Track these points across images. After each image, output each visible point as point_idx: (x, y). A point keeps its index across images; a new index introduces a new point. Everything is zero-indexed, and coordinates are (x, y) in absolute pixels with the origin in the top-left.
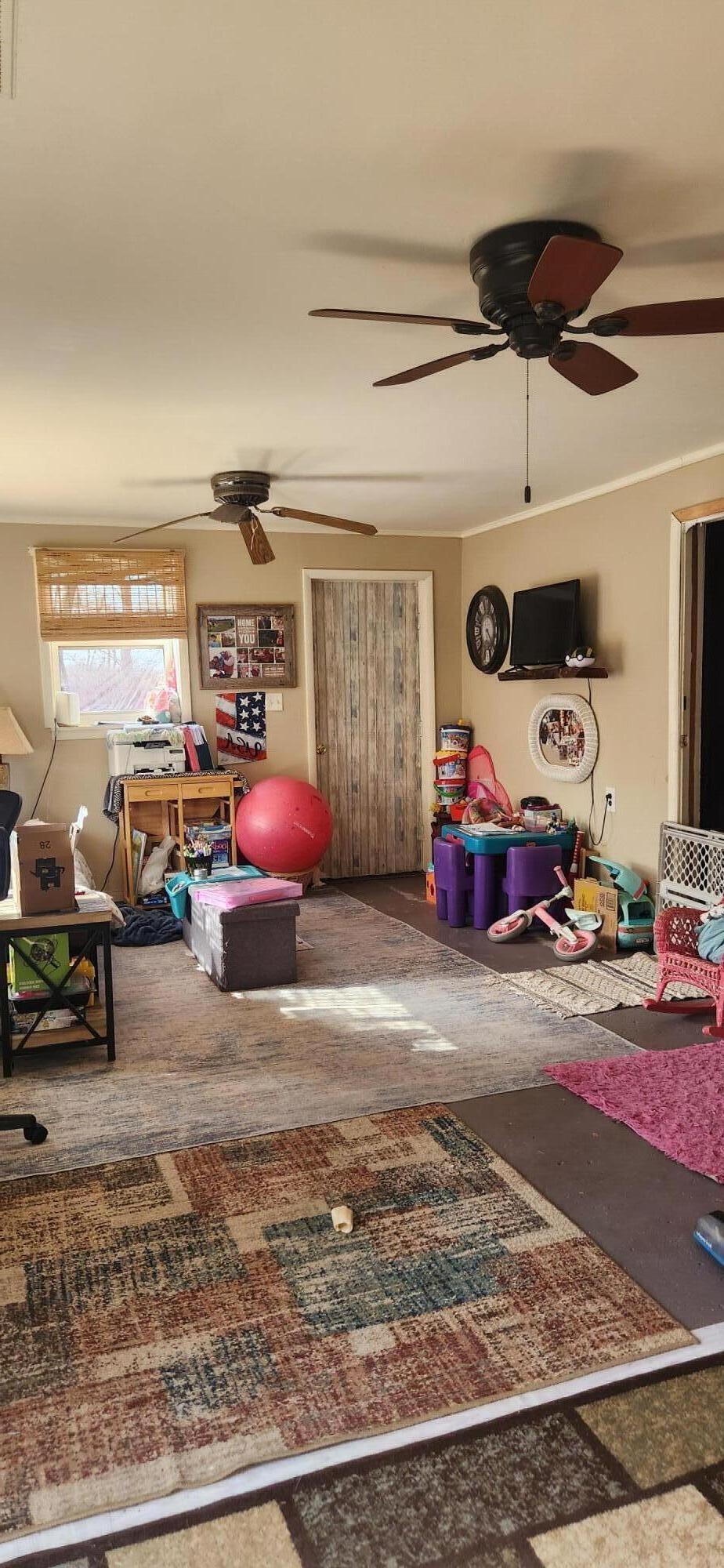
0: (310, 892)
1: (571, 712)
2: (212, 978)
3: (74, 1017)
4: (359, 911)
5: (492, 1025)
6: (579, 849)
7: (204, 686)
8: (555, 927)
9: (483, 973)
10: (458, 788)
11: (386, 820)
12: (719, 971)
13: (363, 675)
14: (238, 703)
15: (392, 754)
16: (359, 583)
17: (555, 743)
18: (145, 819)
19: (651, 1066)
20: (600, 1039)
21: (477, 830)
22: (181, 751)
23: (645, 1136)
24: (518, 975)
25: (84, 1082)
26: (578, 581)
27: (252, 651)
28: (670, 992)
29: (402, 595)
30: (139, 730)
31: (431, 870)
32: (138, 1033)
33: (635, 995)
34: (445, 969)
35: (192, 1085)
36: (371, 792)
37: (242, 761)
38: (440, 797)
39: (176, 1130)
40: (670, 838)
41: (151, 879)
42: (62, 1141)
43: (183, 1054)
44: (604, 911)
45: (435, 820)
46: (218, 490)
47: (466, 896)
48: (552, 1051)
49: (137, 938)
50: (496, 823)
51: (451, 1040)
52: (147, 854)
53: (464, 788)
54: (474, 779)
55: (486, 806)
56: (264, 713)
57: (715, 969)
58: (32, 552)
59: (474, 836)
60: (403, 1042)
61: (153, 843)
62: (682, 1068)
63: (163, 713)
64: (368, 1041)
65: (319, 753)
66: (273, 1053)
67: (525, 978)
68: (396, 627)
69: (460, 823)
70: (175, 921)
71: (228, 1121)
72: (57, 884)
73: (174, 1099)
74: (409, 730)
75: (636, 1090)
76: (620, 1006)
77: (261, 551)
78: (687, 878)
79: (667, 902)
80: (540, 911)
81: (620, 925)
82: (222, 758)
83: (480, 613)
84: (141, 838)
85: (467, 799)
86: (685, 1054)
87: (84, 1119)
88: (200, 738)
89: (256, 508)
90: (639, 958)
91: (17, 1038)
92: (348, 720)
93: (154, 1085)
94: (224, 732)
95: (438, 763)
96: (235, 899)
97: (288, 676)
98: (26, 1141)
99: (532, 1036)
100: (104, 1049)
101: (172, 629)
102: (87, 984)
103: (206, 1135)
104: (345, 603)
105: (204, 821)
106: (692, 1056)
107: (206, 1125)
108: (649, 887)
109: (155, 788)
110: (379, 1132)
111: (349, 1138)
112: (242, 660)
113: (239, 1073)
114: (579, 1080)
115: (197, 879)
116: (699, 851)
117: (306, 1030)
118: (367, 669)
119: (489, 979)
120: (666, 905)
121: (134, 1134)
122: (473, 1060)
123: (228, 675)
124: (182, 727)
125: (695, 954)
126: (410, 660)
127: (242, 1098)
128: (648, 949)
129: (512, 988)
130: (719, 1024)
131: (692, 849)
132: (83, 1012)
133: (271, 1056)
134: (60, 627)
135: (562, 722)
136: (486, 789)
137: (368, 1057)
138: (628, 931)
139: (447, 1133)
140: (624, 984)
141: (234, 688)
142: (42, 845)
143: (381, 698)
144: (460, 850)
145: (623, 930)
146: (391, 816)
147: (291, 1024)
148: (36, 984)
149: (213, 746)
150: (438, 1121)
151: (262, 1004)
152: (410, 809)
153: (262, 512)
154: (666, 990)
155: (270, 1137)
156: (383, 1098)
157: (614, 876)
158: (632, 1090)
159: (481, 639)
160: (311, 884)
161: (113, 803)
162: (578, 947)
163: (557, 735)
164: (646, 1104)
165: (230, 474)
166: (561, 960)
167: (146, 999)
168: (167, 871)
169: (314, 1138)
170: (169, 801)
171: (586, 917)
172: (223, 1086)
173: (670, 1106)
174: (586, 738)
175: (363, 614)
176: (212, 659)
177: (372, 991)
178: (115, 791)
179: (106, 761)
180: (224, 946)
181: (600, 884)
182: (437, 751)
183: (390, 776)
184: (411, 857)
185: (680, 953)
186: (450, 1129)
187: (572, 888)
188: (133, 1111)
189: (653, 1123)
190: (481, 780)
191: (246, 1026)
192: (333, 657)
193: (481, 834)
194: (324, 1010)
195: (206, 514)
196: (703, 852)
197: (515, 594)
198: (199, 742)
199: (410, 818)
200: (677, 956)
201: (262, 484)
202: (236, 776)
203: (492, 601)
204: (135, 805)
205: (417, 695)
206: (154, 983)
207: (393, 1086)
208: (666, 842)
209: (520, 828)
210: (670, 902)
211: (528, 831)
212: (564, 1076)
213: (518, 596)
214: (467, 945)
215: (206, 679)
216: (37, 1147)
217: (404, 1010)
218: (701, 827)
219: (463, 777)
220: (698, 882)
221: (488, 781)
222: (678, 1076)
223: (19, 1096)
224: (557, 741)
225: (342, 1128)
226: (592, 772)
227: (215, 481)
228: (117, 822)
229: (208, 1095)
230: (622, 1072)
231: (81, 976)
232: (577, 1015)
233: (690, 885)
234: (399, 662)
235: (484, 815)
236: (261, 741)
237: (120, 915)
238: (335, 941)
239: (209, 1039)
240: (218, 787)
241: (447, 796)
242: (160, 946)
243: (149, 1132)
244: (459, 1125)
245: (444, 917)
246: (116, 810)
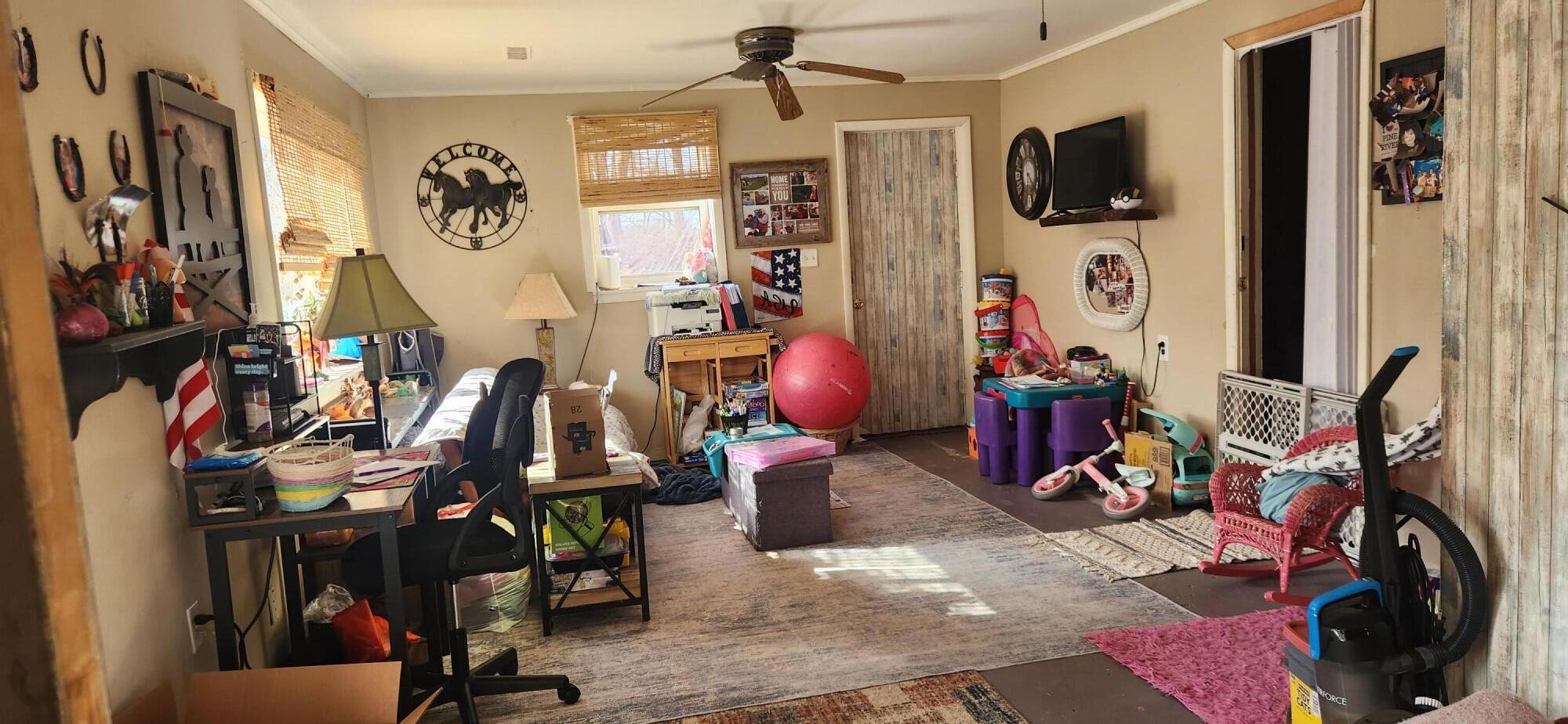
0: (847, 448)
1: (1119, 256)
2: (748, 537)
3: (609, 578)
4: (899, 468)
5: (1032, 588)
6: (1130, 401)
7: (738, 245)
8: (1104, 483)
9: (1026, 532)
10: (1002, 339)
11: (927, 374)
12: (1283, 532)
13: (899, 227)
14: (773, 261)
15: (932, 306)
16: (894, 132)
17: (1102, 289)
18: (685, 379)
19: (1206, 635)
20: (1150, 604)
21: (1020, 383)
22: (717, 311)
23: (1196, 712)
24: (1063, 534)
25: (619, 642)
26: (1123, 117)
27: (786, 208)
28: (1231, 553)
29: (939, 142)
30: (677, 291)
31: (973, 425)
32: (673, 593)
33: (1190, 557)
34: (986, 529)
35: (722, 647)
36: (911, 346)
37: (779, 318)
38: (982, 349)
39: (704, 694)
40: (1229, 388)
41: (691, 438)
42: (595, 701)
43: (715, 615)
44: (1157, 466)
45: (977, 372)
46: (742, 48)
47: (1009, 453)
48: (1098, 617)
49: (677, 497)
50: (1040, 375)
51: (988, 604)
52: (687, 414)
53: (1008, 339)
54: (1018, 329)
55: (1029, 357)
56: (800, 269)
57: (1278, 530)
58: (570, 120)
59: (1016, 390)
60: (938, 604)
61: (693, 401)
62: (1241, 636)
63: (700, 274)
64: (902, 603)
65: (856, 307)
66: (805, 614)
67: (1070, 538)
68: (933, 175)
69: (1002, 375)
70: (714, 479)
71: (756, 686)
72: (589, 448)
73: (704, 661)
74: (949, 281)
75: (1189, 661)
76: (1174, 569)
77: (789, 107)
78: (1249, 431)
79: (1227, 456)
80: (1088, 466)
81: (1176, 481)
82: (758, 316)
83: (1021, 157)
84: (681, 397)
85: (1011, 350)
86: (1245, 621)
87: (617, 679)
88: (736, 297)
89: (782, 64)
90: (1196, 516)
91: (555, 598)
92: (885, 273)
93: (687, 647)
94: (760, 290)
95: (980, 314)
96: (766, 459)
97: (823, 232)
98: (559, 701)
99: (1076, 600)
100: (638, 609)
101: (705, 189)
102: (621, 545)
103: (734, 700)
104: (879, 155)
105: (742, 380)
106: (1253, 623)
107: (734, 689)
108: (1206, 441)
109: (695, 348)
110: (909, 700)
111: (877, 706)
112: (776, 217)
113: (771, 635)
114: (1126, 648)
115: (733, 438)
116: (1262, 401)
117: (839, 592)
118: (903, 220)
119: (1031, 539)
120: (1227, 459)
121: (662, 696)
122: (1011, 625)
123: (763, 233)
124: (719, 287)
125: (1257, 514)
126: (948, 209)
127: (771, 662)
128: (1206, 506)
129: (1057, 549)
130: (1283, 589)
131: (1253, 399)
132: (618, 572)
133: (804, 618)
134: (597, 193)
135: (1109, 267)
136: (1031, 340)
137: (901, 620)
138: (1184, 487)
139: (980, 703)
140: (1179, 544)
141: (769, 245)
142: (573, 410)
143: (919, 248)
144: (1002, 405)
145: (1179, 487)
146: (932, 370)
147: (825, 585)
148: (571, 546)
149: (749, 304)
150: (971, 690)
151: (796, 565)
152: (952, 362)
153: (787, 67)
154: (1225, 551)
155: (797, 703)
156: (914, 664)
157: (1168, 429)
158: (1184, 661)
159: (1023, 183)
160: (850, 442)
161: (653, 363)
162: (1129, 505)
163: (1104, 282)
164: (1199, 676)
165: (753, 32)
166: (1113, 519)
167: (683, 558)
168: (707, 429)
169: (842, 705)
170: (708, 360)
171: (1138, 472)
172: (754, 649)
173: (1226, 678)
174: (1135, 283)
175: (898, 164)
176: (746, 217)
177: (909, 551)
178: (655, 351)
179: (646, 323)
180: (758, 506)
181: (1153, 438)
182: (978, 302)
183: (930, 330)
184: (954, 410)
185: (1240, 512)
186: (984, 698)
187: (1123, 442)
188: (662, 672)
189: (1206, 697)
190: (1025, 330)
191: (779, 587)
192: (869, 209)
193: (1023, 387)
194: (858, 571)
195: (730, 73)
196: (1266, 402)
197: (1056, 135)
198: (735, 301)
199: (952, 373)
200: (1236, 516)
201: (786, 39)
202: (771, 334)
203: (1033, 143)
204: (674, 365)
205: (957, 245)
206: (691, 542)
207: (926, 652)
208: (1225, 393)
209: (1066, 380)
210: (1231, 457)
211: (1073, 383)
212: (1109, 644)
213: (1057, 136)
214: (1009, 503)
215: (741, 238)
216: (571, 707)
217: (940, 571)
218: (1265, 376)
219: (1007, 328)
220: (1261, 434)
221: (1033, 331)
222: (1236, 646)
223: (557, 655)
224: (1105, 288)
225: (871, 695)
226: (1143, 320)
227: (739, 39)
228: (658, 382)
229: (738, 657)
230: (1174, 641)
231: (615, 538)
232: (1126, 578)
233: (1253, 438)
234: (937, 212)
235: (1028, 367)
236: (797, 298)
237: (654, 477)
238: (873, 498)
239: (742, 599)
240: (754, 345)
241: (990, 347)
242: (699, 505)
243: (678, 694)
244: (993, 696)
245: (986, 473)
246: (656, 370)
